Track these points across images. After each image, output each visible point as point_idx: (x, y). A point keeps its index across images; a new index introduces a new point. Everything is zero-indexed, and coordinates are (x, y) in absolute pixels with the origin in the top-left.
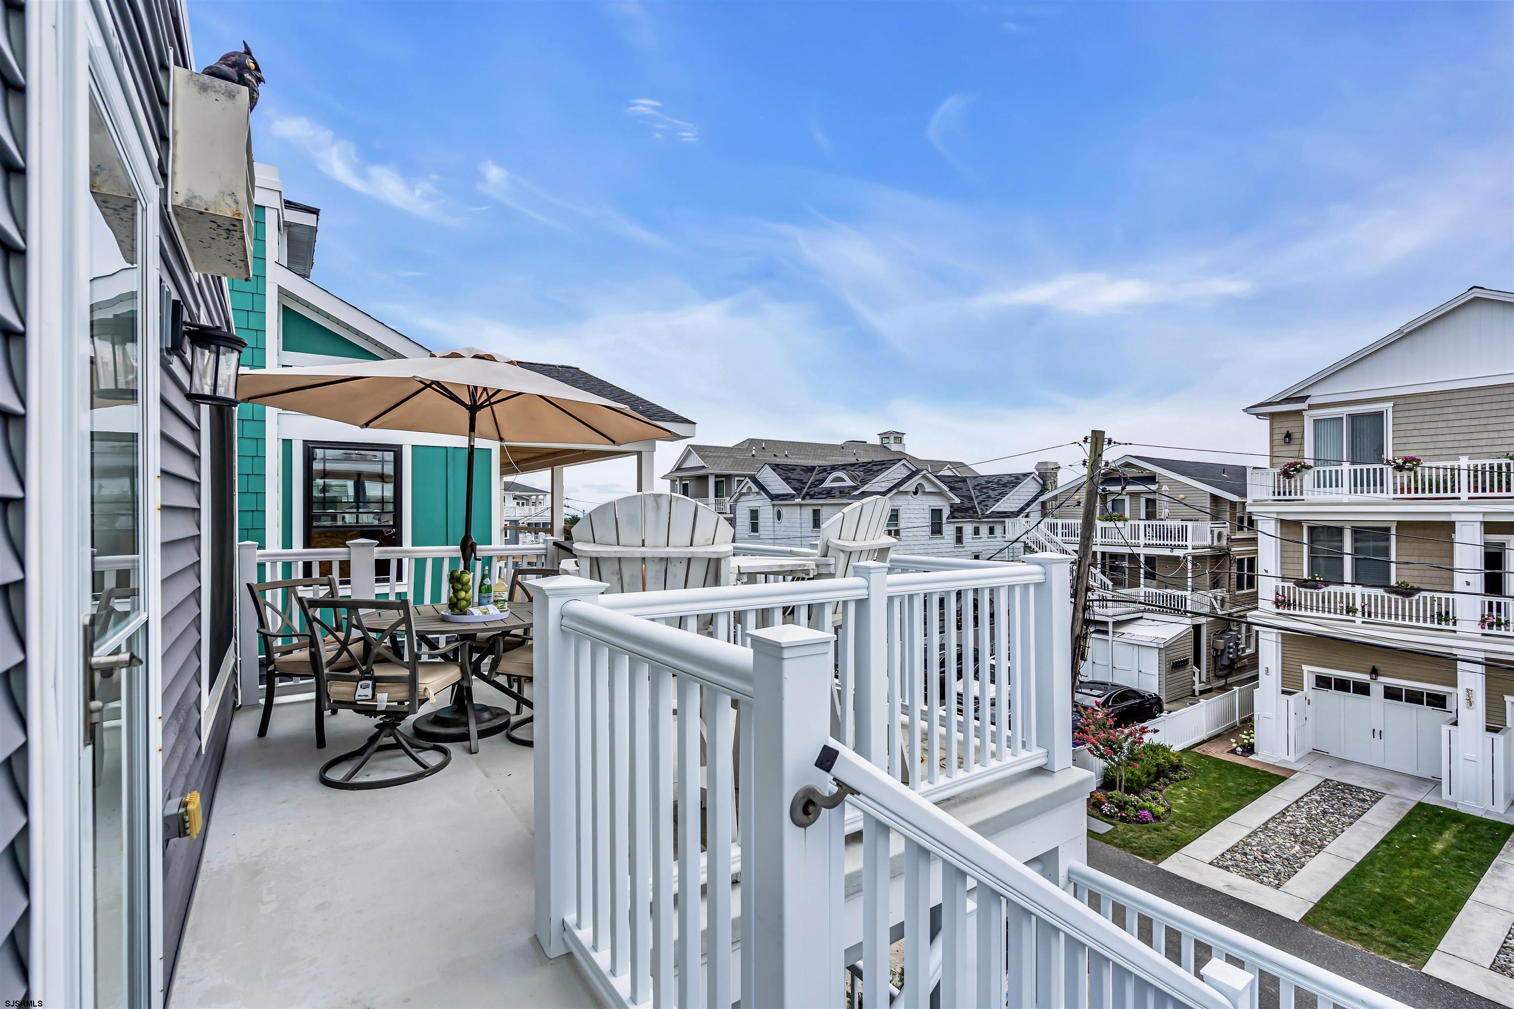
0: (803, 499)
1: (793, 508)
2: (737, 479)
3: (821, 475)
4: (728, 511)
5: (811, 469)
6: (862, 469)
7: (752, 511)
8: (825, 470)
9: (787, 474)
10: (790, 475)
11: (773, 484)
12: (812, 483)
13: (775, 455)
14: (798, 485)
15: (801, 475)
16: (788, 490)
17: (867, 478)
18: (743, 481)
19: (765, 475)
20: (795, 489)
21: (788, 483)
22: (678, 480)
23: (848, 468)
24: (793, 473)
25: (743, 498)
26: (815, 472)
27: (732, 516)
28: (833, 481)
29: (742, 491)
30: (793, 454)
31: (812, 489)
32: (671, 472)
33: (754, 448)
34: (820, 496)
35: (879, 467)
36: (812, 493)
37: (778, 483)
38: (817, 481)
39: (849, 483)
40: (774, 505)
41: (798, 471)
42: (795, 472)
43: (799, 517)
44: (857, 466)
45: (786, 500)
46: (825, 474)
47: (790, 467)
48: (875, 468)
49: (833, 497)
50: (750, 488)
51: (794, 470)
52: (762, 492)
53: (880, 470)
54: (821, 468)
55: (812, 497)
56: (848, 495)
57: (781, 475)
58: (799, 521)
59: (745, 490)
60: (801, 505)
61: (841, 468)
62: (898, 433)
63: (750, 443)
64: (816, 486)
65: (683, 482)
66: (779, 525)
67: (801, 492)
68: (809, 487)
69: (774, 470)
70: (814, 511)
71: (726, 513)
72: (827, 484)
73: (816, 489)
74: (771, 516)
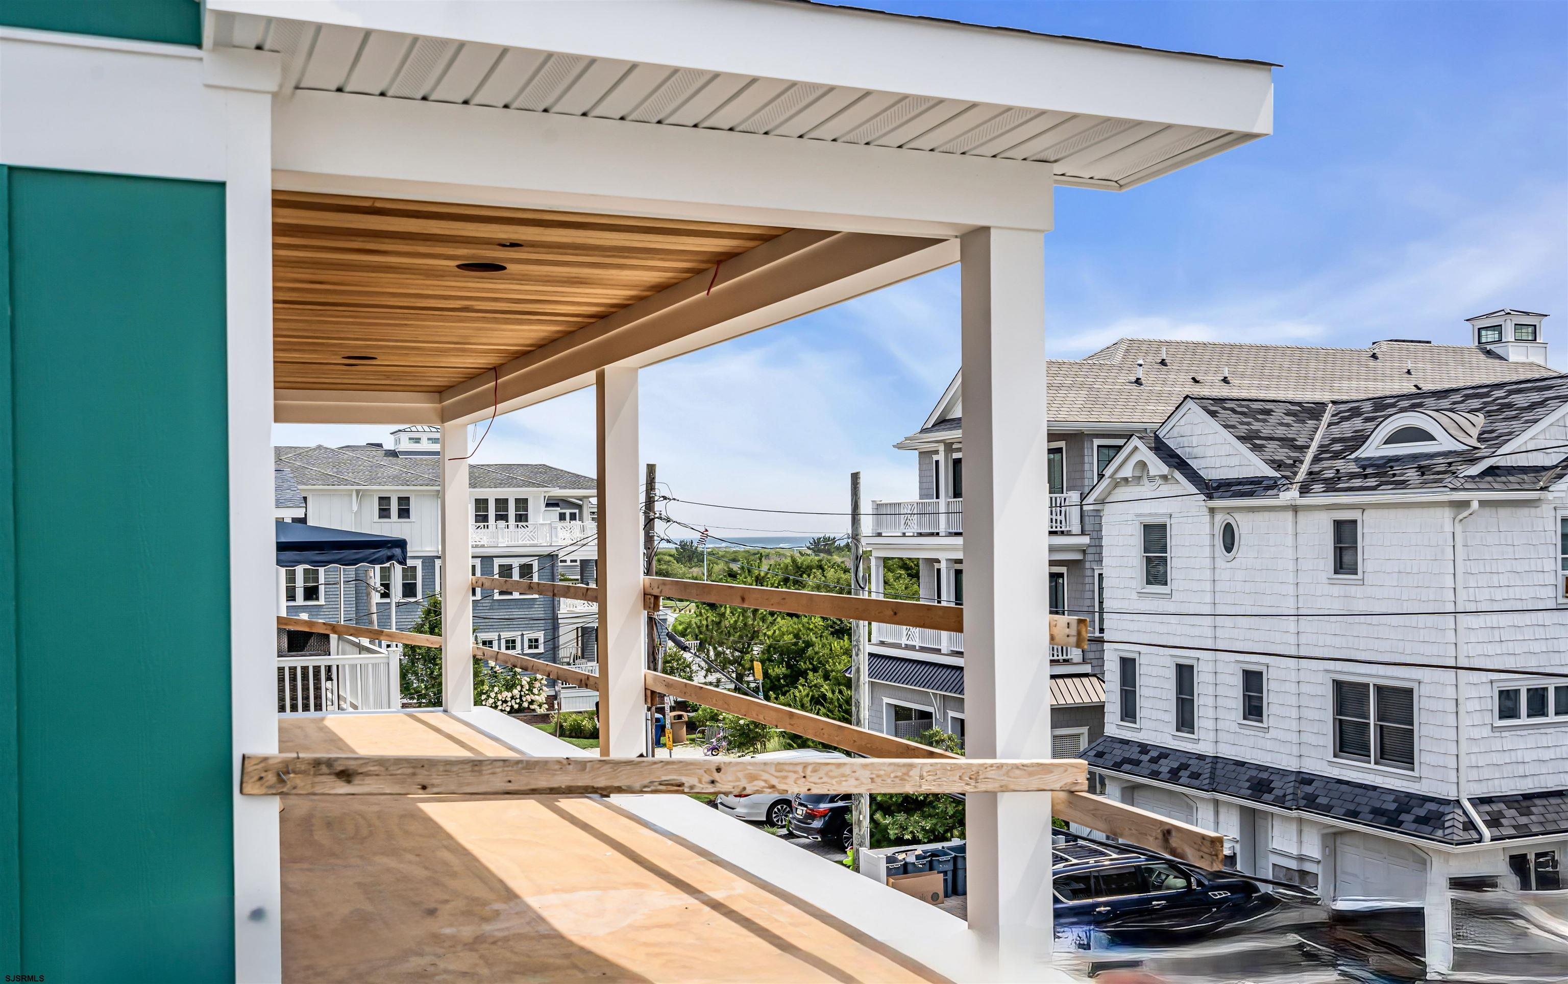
0: (1305, 490)
1: (1272, 515)
2: (1097, 442)
3: (1345, 425)
4: (1076, 529)
5: (1315, 411)
6: (1475, 403)
7: (1148, 529)
8: (1355, 412)
9: (1248, 424)
10: (1256, 426)
11: (1210, 452)
12: (1323, 449)
13: (1195, 380)
14: (1282, 454)
15: (1288, 425)
16: (1257, 467)
17: (1502, 427)
18: (1120, 448)
19: (1186, 430)
20: (1278, 465)
21: (1256, 448)
22: (941, 448)
23: (1430, 402)
24: (1265, 421)
25: (1123, 493)
26: (1326, 418)
27: (1086, 540)
28: (1393, 439)
29: (1122, 474)
30: (1243, 376)
31: (1326, 464)
32: (924, 431)
33: (1141, 362)
34: (1357, 482)
35: (1535, 397)
36: (1329, 474)
37: (1226, 449)
38: (1335, 441)
39: (1444, 443)
40: (1212, 511)
41: (1279, 410)
42: (1273, 420)
43: (1290, 541)
44: (1457, 397)
45: (1251, 494)
46: (1358, 423)
47: (1255, 406)
48: (1520, 400)
49: (1403, 484)
50: (1142, 465)
51: (1268, 412)
52: (1178, 475)
53: (1542, 403)
54: (1343, 407)
55: (1331, 485)
56: (1448, 479)
57: (1233, 427)
58: (1290, 554)
59: (1127, 472)
60: (1295, 509)
61: (1405, 404)
62: (1527, 314)
63: (1127, 351)
64: (1336, 456)
65: (956, 455)
66: (1229, 565)
67: (1295, 474)
68: (1316, 459)
69: (1213, 414)
70: (1338, 525)
71: (1069, 534)
72: (1373, 449)
73: (1339, 464)
74: (1207, 540)
